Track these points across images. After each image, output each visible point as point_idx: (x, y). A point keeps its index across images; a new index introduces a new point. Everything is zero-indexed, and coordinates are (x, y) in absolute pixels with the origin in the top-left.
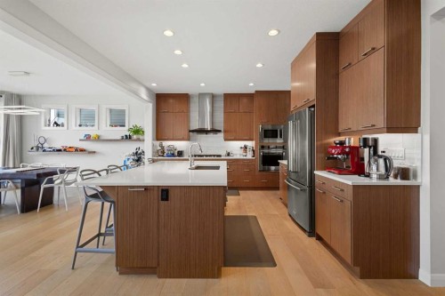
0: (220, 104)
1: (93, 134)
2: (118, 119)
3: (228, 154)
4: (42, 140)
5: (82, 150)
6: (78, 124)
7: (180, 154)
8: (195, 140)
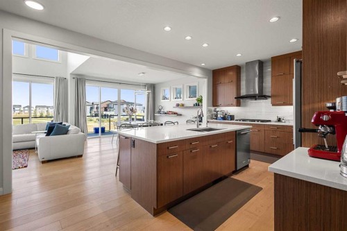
0: (268, 70)
1: (180, 103)
2: (193, 92)
3: (279, 120)
4: (160, 107)
5: (175, 113)
6: (175, 96)
7: (232, 118)
8: (245, 106)
